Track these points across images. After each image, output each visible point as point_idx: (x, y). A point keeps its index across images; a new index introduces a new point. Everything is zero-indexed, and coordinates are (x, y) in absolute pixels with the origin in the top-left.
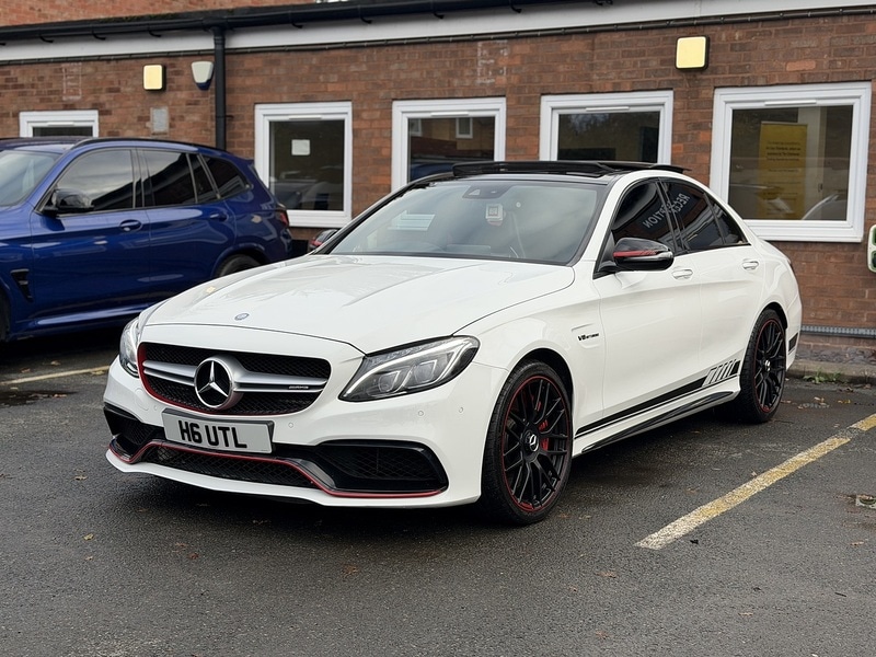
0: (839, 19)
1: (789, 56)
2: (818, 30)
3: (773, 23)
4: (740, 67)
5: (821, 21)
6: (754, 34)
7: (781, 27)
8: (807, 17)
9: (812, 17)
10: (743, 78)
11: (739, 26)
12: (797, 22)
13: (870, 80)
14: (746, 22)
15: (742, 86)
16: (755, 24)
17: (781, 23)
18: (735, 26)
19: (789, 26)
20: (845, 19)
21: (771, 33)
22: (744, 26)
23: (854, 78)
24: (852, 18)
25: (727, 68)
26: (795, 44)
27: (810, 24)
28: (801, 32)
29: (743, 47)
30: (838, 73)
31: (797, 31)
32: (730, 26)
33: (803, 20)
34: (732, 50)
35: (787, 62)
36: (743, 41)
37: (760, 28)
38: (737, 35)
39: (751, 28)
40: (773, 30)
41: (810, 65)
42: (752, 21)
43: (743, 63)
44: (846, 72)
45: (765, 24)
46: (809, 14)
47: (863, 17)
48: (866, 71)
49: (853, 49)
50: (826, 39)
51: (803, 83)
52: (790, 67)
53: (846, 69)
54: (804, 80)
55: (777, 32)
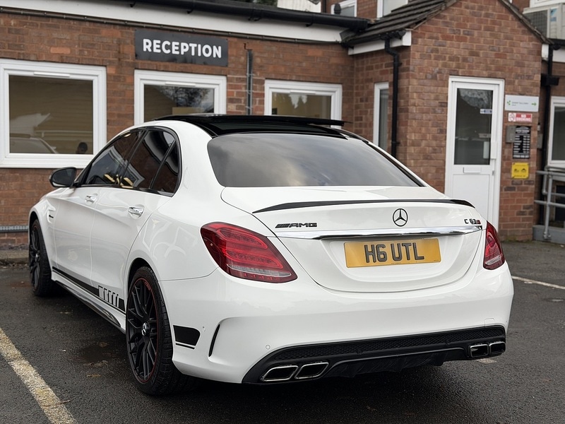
0: (83, 23)
1: (52, 42)
2: (70, 28)
3: (38, 18)
4: (16, 45)
5: (72, 22)
6: (25, 24)
7: (44, 22)
8: (63, 18)
9: (66, 19)
10: (19, 53)
11: (14, 16)
12: (55, 20)
13: (105, 66)
14: (20, 14)
15: (18, 59)
16: (25, 17)
17: (44, 19)
18: (10, 15)
19: (50, 23)
20: (87, 24)
21: (37, 25)
22: (17, 16)
23: (96, 63)
24: (92, 24)
25: (7, 45)
26: (55, 35)
27: (63, 23)
28: (59, 28)
29: (17, 32)
30: (85, 59)
31: (56, 27)
32: (7, 15)
33: (60, 20)
34: (9, 32)
35: (51, 47)
36: (18, 28)
37: (29, 20)
38: (12, 22)
39: (23, 19)
40: (39, 23)
41: (66, 51)
42: (23, 14)
43: (17, 43)
44: (91, 59)
45: (33, 17)
46: (65, 16)
47: (99, 25)
48: (103, 60)
49: (94, 45)
50: (76, 35)
51: (62, 62)
52: (53, 50)
53: (91, 57)
54: (63, 60)
55: (42, 26)
